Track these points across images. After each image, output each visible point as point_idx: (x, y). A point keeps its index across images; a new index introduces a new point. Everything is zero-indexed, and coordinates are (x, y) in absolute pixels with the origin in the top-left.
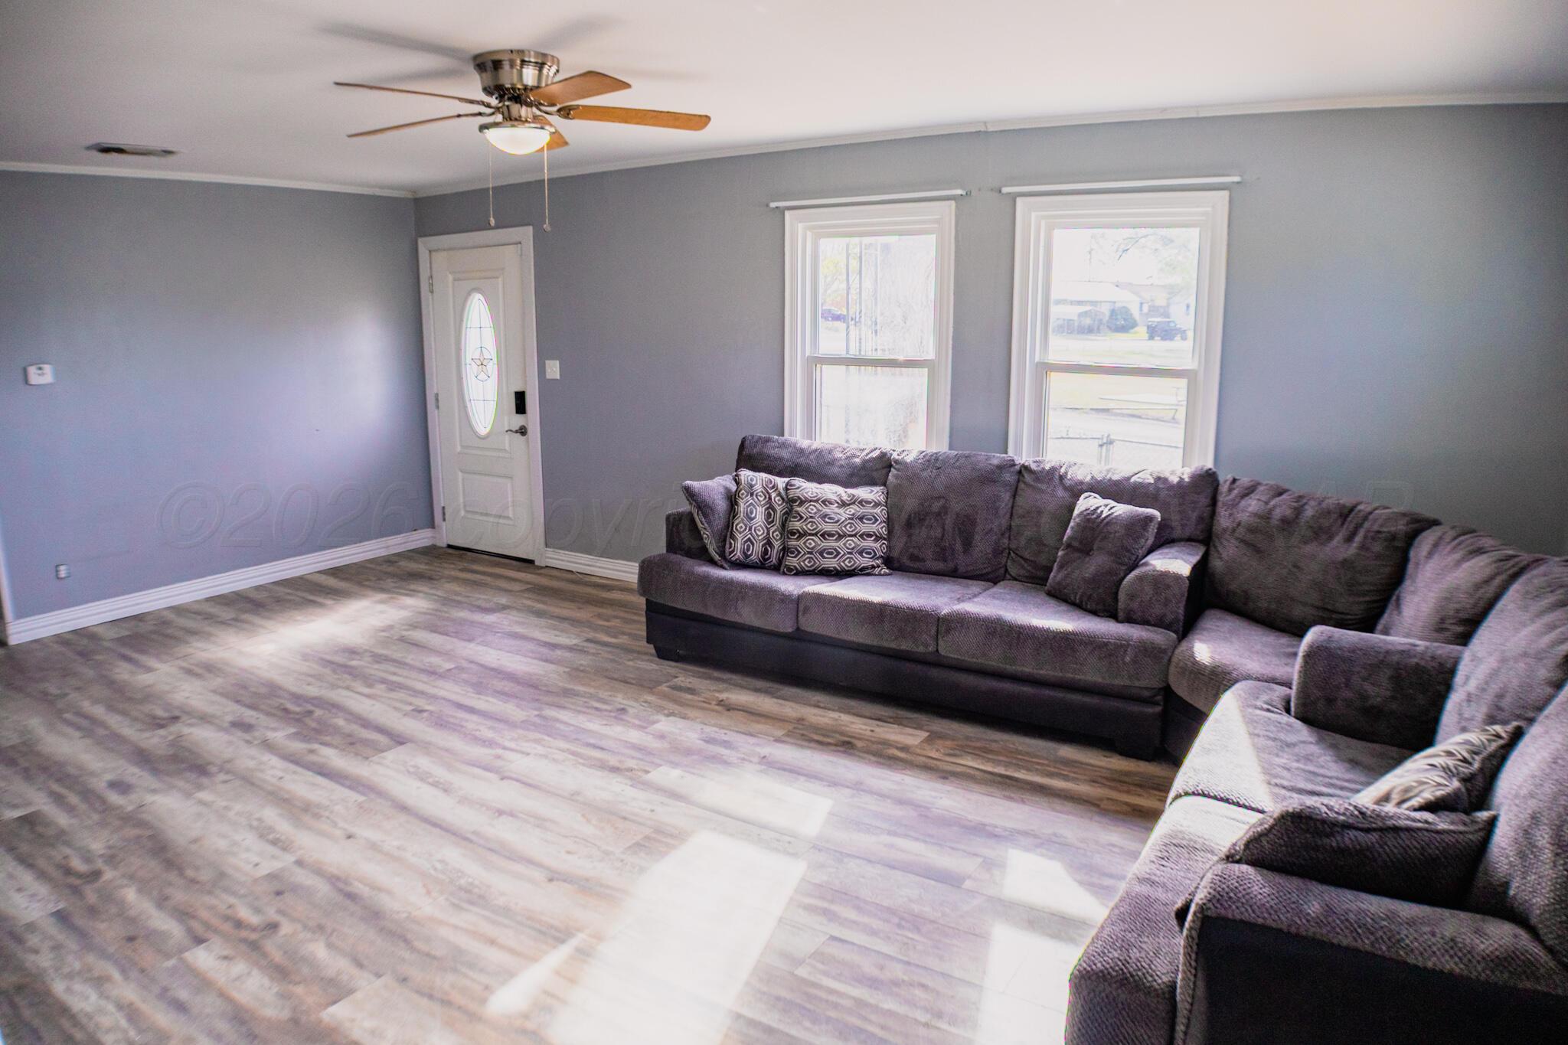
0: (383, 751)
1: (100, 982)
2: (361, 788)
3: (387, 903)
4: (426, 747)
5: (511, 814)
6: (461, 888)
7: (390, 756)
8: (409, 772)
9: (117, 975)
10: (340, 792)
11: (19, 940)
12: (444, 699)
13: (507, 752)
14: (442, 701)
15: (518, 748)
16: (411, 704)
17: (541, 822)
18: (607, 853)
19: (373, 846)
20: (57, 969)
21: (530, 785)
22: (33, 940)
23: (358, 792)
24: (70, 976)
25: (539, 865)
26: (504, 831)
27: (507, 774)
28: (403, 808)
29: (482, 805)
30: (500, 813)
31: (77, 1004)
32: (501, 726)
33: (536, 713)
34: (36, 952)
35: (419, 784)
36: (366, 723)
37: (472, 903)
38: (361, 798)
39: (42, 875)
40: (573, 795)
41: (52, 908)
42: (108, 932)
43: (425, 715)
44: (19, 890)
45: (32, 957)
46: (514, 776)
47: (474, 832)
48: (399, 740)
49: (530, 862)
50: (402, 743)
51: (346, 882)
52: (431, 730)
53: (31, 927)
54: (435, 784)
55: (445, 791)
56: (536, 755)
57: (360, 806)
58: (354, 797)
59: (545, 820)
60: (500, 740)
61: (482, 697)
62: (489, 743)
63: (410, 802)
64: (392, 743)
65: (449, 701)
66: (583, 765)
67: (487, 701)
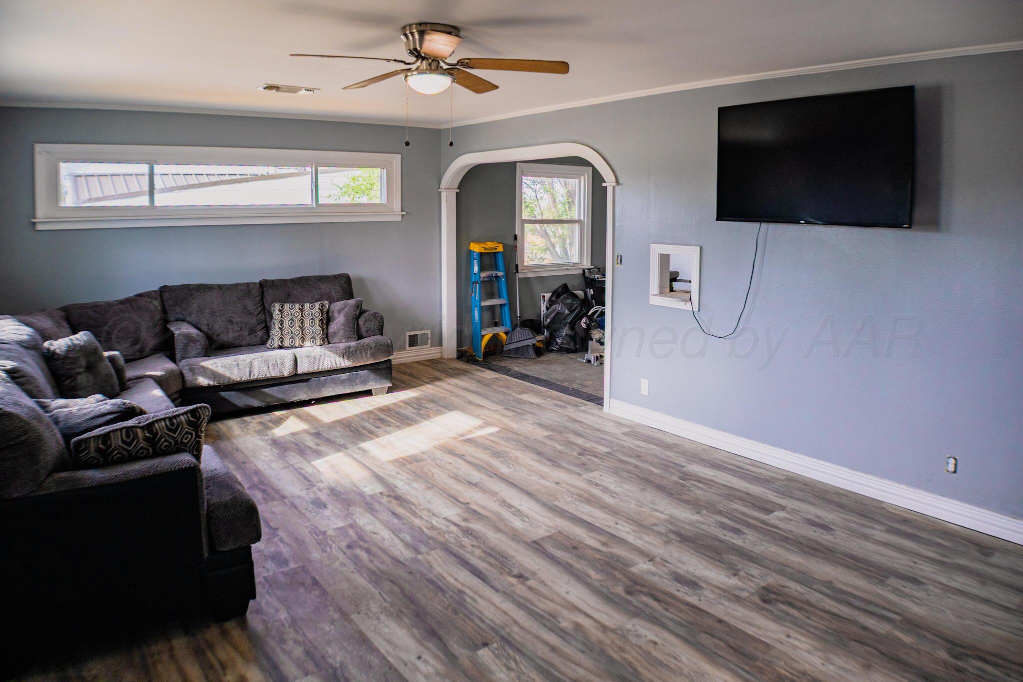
0: (548, 537)
2: (558, 510)
3: (535, 457)
4: (515, 536)
5: (470, 483)
6: (502, 457)
7: (542, 533)
8: (528, 517)
10: (570, 508)
12: (497, 590)
13: (458, 523)
14: (499, 587)
15: (449, 524)
16: (530, 588)
17: (457, 478)
18: (434, 460)
19: (544, 477)
21: (453, 497)
23: (559, 507)
25: (465, 460)
26: (476, 476)
27: (462, 506)
28: (530, 494)
29: (484, 490)
30: (475, 485)
32: (455, 548)
33: (420, 557)
35: (521, 508)
36: (567, 568)
37: (499, 453)
38: (556, 503)
40: (433, 488)
43: (516, 572)
46: (459, 504)
47: (492, 477)
48: (537, 546)
49: (469, 462)
50: (535, 542)
51: (553, 465)
52: (512, 553)
54: (510, 506)
55: (504, 501)
56: (439, 517)
57: (556, 499)
58: (561, 505)
59: (454, 478)
60: (460, 534)
61: (459, 586)
62: (468, 532)
63: (525, 497)
64: (543, 543)
65: (492, 587)
66: (414, 504)
67: (456, 580)
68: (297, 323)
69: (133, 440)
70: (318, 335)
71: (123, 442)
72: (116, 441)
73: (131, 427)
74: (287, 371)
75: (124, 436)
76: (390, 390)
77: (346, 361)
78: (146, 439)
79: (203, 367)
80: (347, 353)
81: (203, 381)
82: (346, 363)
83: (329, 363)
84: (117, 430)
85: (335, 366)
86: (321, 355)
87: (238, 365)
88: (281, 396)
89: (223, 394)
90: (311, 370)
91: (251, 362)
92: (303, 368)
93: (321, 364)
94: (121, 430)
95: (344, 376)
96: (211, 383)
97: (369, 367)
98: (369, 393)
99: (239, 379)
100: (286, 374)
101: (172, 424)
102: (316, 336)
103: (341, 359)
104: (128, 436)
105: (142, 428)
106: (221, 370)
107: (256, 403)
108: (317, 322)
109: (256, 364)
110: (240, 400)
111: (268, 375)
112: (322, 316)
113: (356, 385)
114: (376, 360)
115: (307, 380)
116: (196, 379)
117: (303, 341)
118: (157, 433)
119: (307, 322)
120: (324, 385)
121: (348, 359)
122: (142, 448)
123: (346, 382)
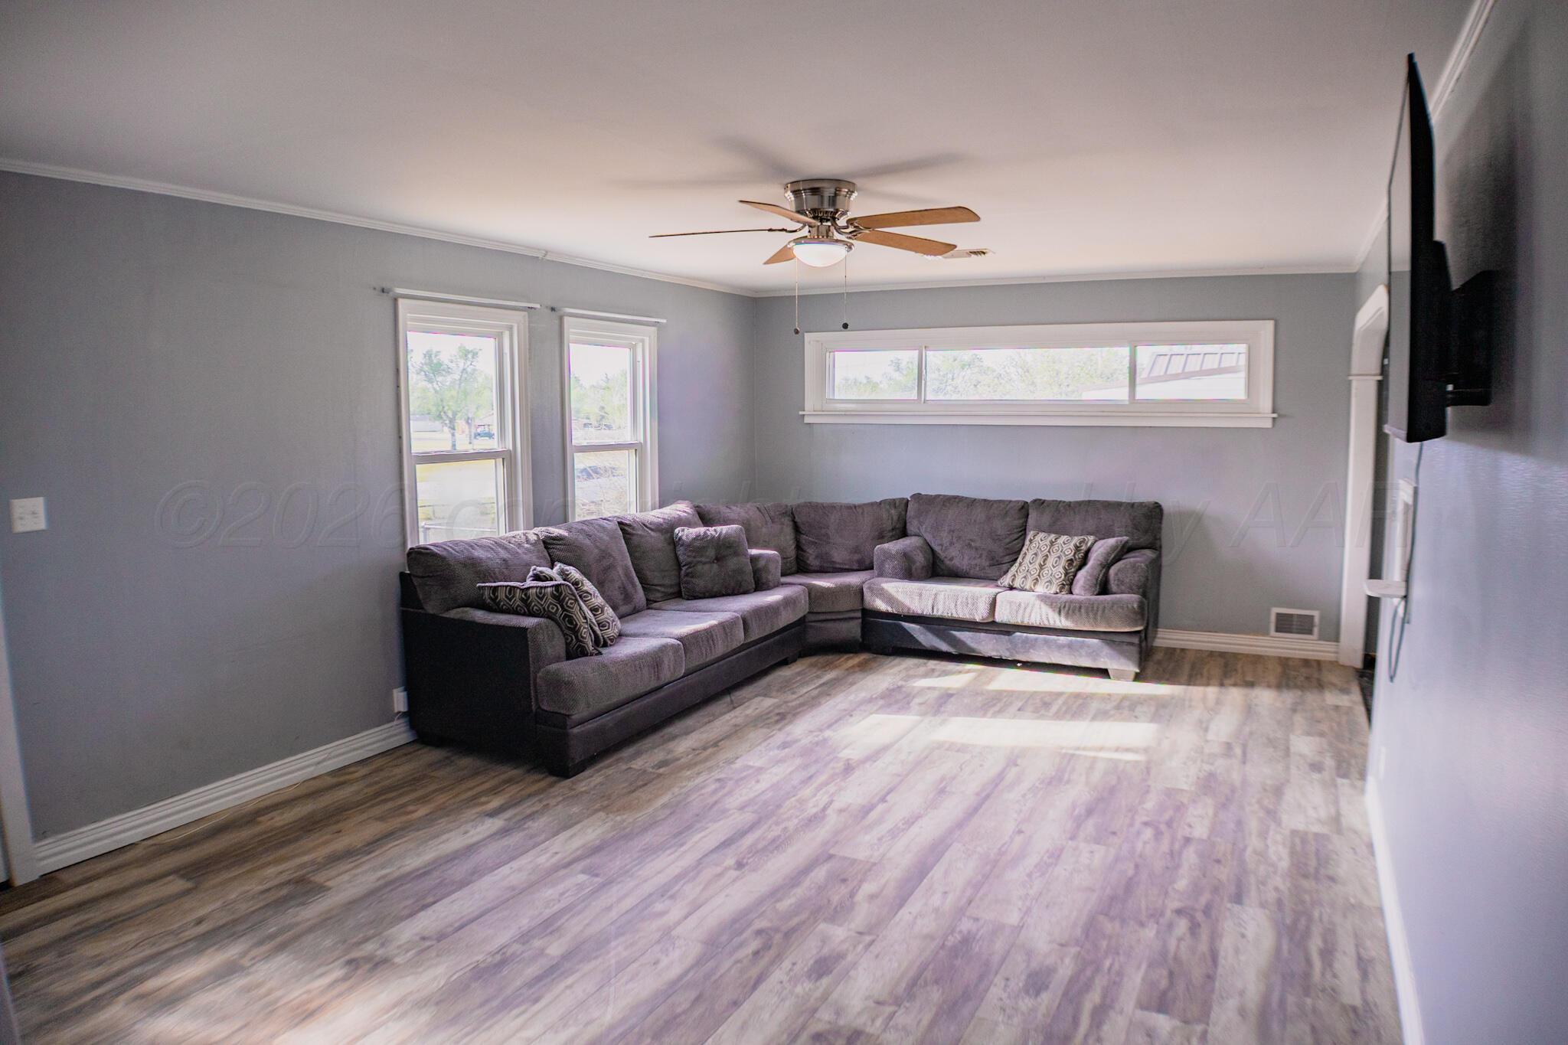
1: (1262, 855)
9: (1249, 851)
11: (1279, 903)
20: (1275, 873)
22: (1271, 896)
24: (1273, 865)
31: (1284, 853)
34: (1276, 889)
39: (1215, 937)
41: (1236, 908)
42: (1224, 873)
44: (1243, 936)
45: (1282, 887)
53: (1263, 905)
68: (1040, 560)
69: (513, 597)
70: (1057, 579)
71: (506, 596)
72: (501, 595)
73: (514, 587)
74: (980, 614)
75: (507, 592)
76: (1138, 677)
77: (1063, 619)
78: (522, 600)
79: (883, 589)
80: (1067, 608)
81: (881, 605)
82: (1063, 623)
83: (1039, 616)
84: (503, 586)
85: (1046, 623)
86: (1028, 604)
87: (920, 595)
88: (973, 645)
89: (906, 625)
90: (1013, 621)
91: (936, 594)
92: (1002, 616)
93: (1027, 615)
94: (507, 586)
95: (1063, 639)
96: (890, 610)
97: (1102, 636)
98: (1104, 673)
99: (920, 612)
100: (978, 619)
101: (541, 593)
102: (1054, 580)
103: (1056, 616)
104: (510, 593)
105: (521, 589)
106: (900, 597)
107: (944, 647)
108: (1063, 562)
109: (941, 597)
110: (925, 638)
111: (955, 615)
112: (1074, 555)
113: (1081, 656)
114: (1110, 627)
115: (1008, 633)
116: (874, 601)
117: (1035, 584)
118: (529, 597)
119: (1051, 560)
120: (1033, 645)
121: (1067, 616)
122: (518, 606)
123: (1065, 649)
